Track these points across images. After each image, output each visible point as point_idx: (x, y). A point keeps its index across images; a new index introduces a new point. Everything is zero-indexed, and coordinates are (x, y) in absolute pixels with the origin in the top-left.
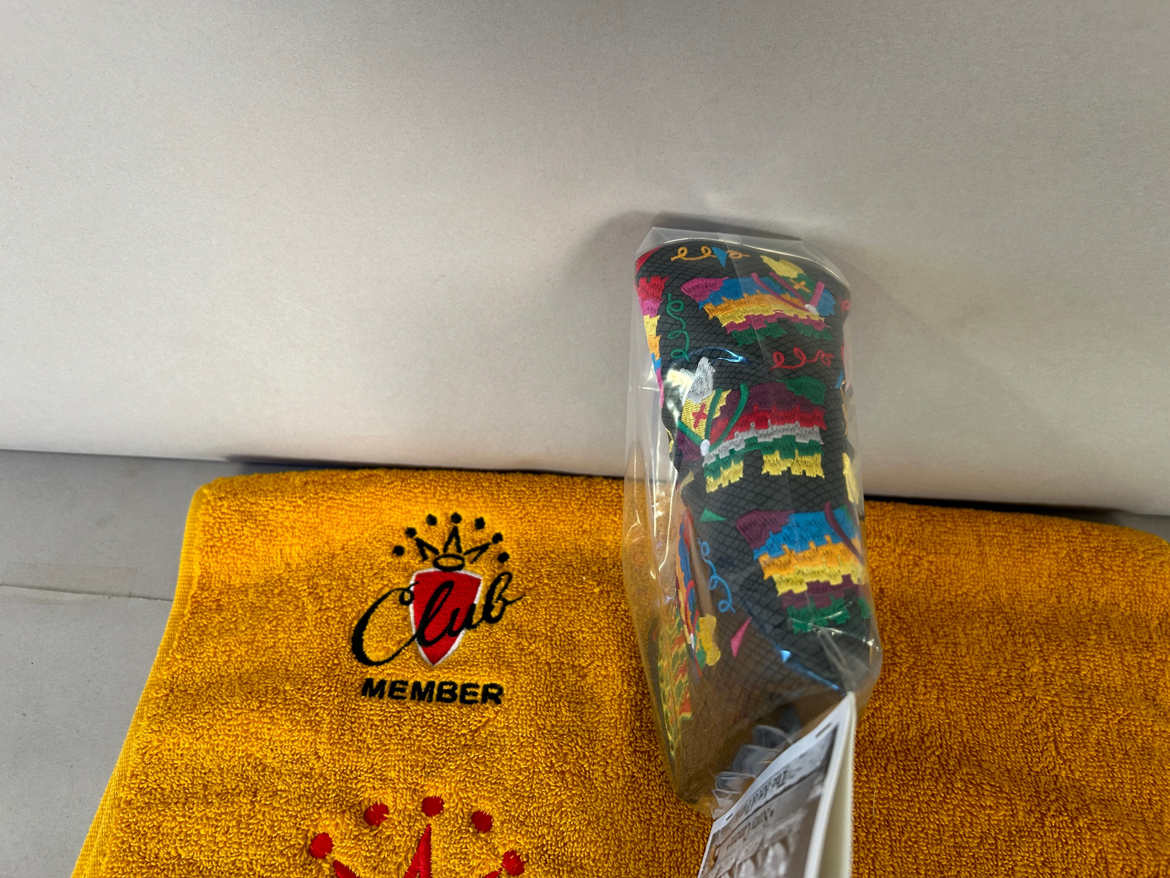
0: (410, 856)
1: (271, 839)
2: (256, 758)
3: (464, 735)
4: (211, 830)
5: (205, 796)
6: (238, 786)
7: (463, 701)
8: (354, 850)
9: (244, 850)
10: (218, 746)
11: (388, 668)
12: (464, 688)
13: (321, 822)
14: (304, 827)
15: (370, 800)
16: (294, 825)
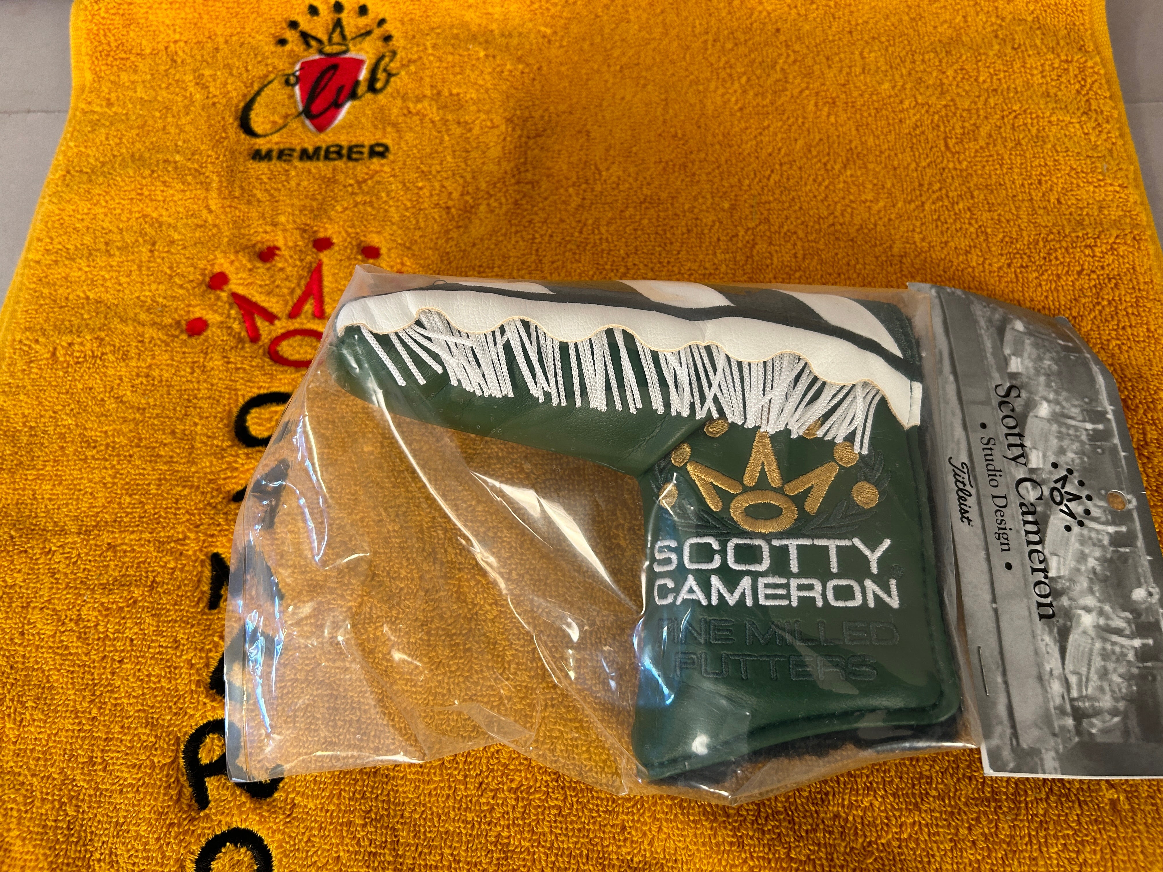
0: (303, 283)
1: (171, 277)
2: (152, 218)
3: (351, 185)
4: (114, 274)
5: (107, 251)
6: (137, 241)
7: (350, 158)
8: (250, 281)
9: (147, 287)
10: (115, 209)
11: (275, 138)
12: (350, 149)
13: (217, 261)
14: (201, 266)
15: (263, 243)
16: (192, 265)
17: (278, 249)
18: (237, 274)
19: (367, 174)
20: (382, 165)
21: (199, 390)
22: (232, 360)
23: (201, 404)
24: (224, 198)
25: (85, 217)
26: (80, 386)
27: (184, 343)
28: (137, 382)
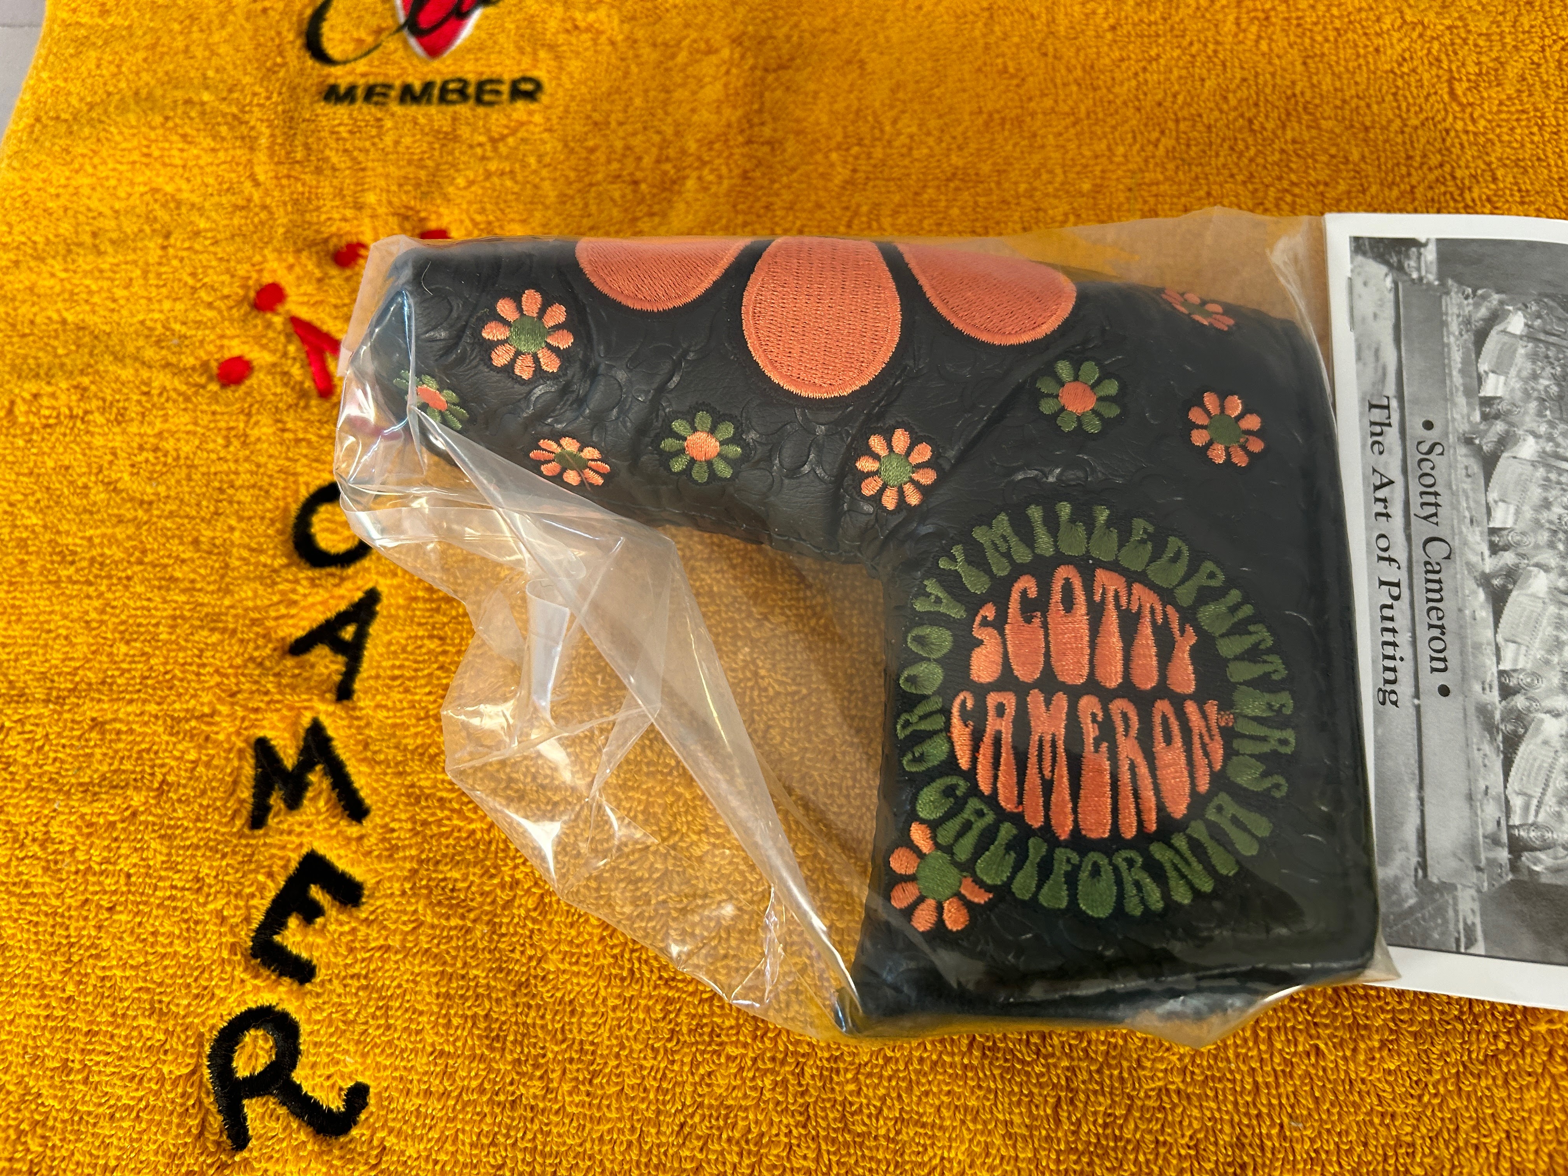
1: (194, 290)
2: (165, 194)
3: (480, 145)
4: (106, 284)
5: (95, 246)
6: (141, 230)
7: (479, 101)
8: (318, 298)
9: (156, 306)
10: (107, 178)
11: (361, 66)
12: (481, 85)
13: (268, 266)
14: (241, 273)
15: (340, 236)
16: (228, 271)
17: (363, 246)
18: (299, 286)
19: (507, 127)
20: (531, 113)
21: (237, 473)
22: (289, 425)
23: (241, 496)
24: (279, 163)
25: (61, 190)
26: (50, 464)
27: (215, 398)
28: (139, 459)
